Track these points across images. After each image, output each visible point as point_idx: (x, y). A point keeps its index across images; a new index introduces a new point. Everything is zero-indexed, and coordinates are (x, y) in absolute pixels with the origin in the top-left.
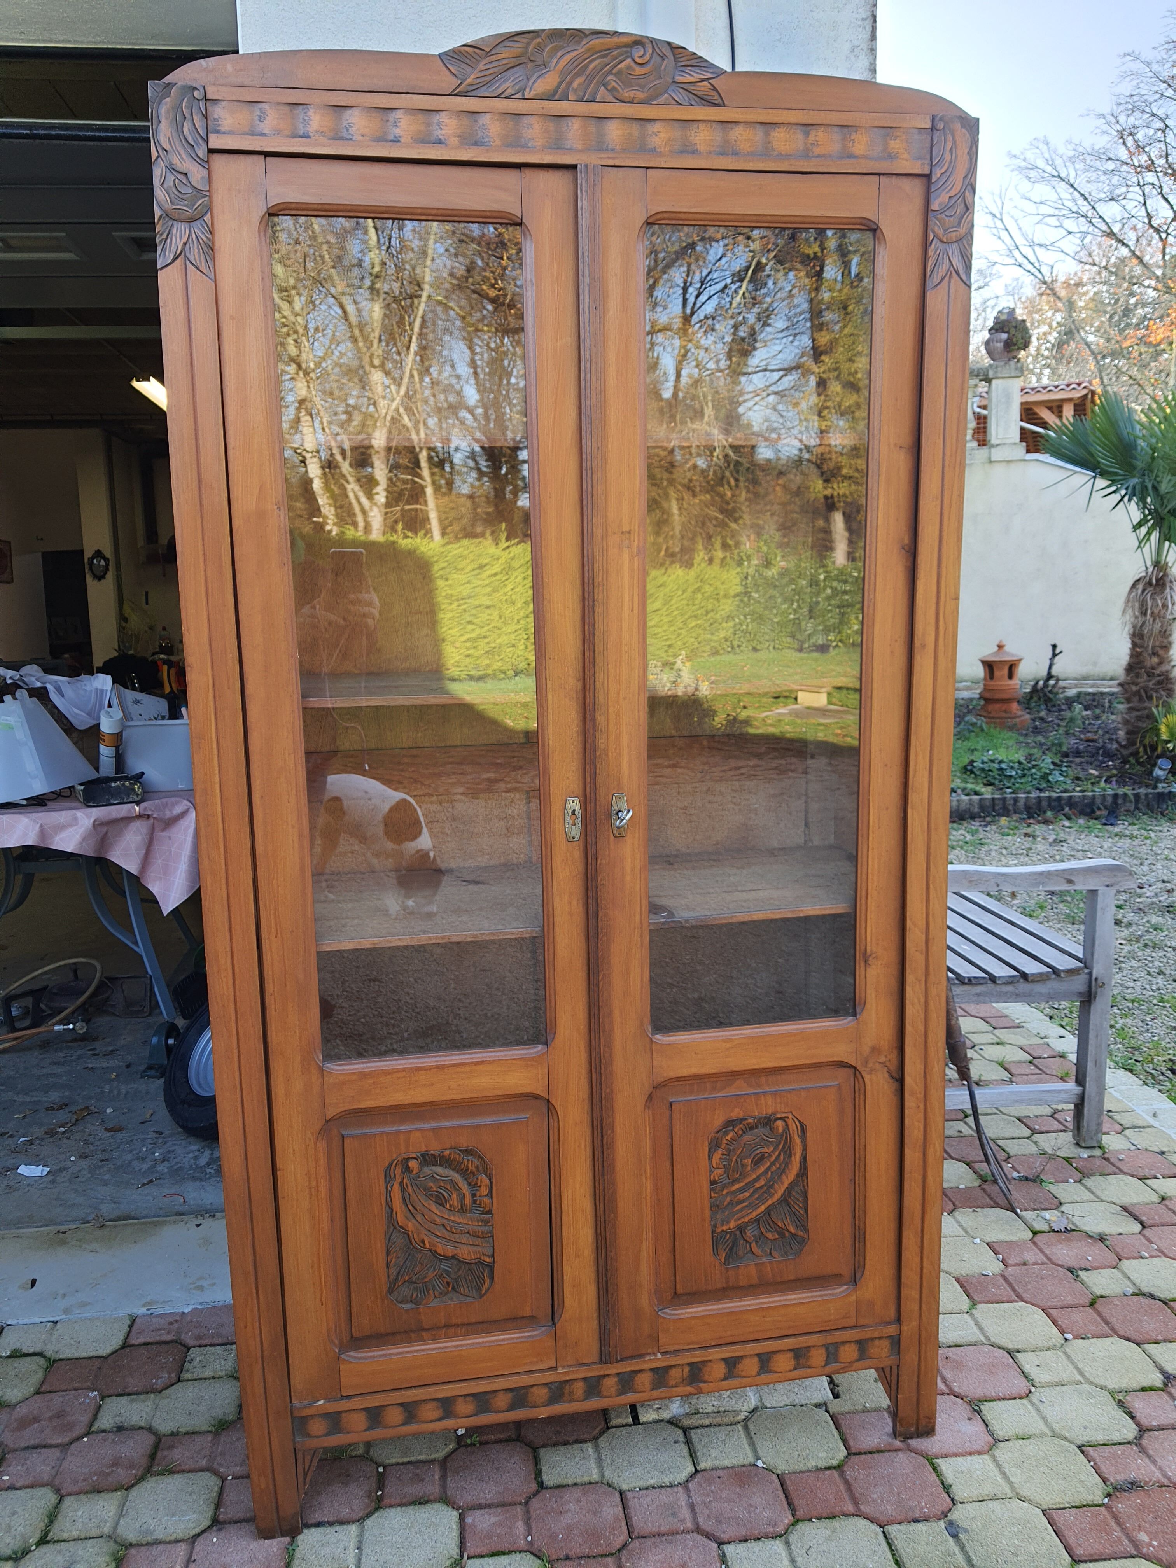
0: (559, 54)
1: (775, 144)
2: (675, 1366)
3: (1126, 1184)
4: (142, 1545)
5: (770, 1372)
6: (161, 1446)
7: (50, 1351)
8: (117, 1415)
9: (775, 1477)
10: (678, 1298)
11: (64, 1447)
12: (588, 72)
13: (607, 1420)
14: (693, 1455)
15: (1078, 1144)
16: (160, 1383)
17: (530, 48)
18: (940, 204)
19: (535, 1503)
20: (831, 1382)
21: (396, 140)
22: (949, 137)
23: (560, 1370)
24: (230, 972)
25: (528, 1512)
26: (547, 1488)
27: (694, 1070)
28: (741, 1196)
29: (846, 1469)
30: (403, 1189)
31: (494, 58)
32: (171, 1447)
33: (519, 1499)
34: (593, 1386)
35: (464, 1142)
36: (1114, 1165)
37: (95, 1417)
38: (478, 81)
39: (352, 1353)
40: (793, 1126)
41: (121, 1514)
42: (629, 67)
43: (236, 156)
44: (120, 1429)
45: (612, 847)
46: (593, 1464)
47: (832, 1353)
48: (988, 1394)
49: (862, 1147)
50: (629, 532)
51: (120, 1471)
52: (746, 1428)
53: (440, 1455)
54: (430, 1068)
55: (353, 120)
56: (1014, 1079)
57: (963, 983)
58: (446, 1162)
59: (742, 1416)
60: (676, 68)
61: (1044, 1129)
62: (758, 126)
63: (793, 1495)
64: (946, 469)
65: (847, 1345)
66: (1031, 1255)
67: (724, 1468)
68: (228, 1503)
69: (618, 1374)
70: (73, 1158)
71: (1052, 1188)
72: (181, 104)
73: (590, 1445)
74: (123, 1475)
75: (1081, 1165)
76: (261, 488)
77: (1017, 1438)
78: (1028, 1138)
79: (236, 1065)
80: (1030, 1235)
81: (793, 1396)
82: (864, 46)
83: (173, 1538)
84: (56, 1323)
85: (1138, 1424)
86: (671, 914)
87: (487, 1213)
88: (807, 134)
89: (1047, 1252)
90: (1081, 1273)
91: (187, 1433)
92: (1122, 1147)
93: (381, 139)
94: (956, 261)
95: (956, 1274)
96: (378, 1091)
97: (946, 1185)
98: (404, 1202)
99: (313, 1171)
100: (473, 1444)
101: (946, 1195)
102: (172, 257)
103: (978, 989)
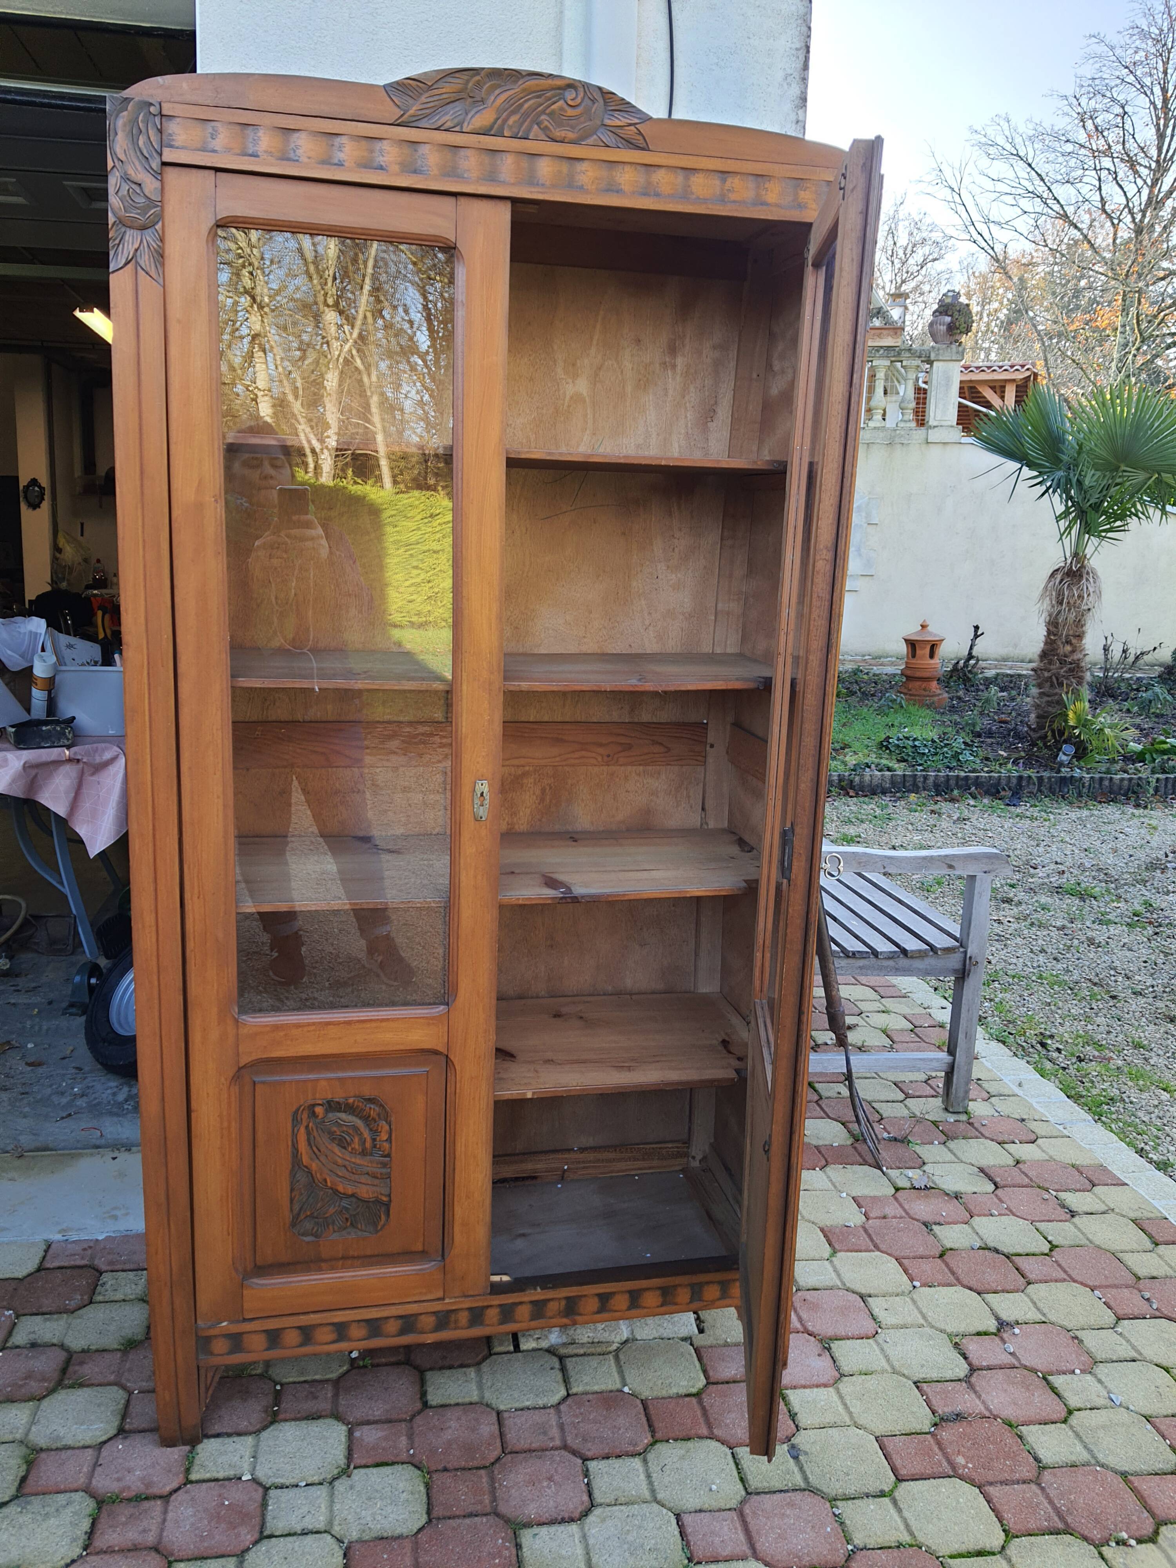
0: (497, 92)
2: (552, 1299)
3: (985, 1148)
4: (52, 1450)
5: (639, 1307)
6: (73, 1361)
8: (30, 1333)
9: (639, 1402)
12: (522, 111)
13: (490, 1348)
14: (566, 1381)
15: (946, 1109)
16: (73, 1304)
17: (470, 85)
19: (418, 1420)
20: (698, 1319)
21: (340, 164)
23: (447, 1301)
24: (154, 929)
25: (412, 1428)
26: (431, 1407)
29: (704, 1396)
30: (308, 1133)
31: (436, 92)
32: (81, 1363)
33: (404, 1416)
34: (477, 1316)
35: (367, 1092)
36: (977, 1130)
37: (10, 1334)
39: (255, 1280)
41: (32, 1423)
42: (561, 109)
43: (187, 169)
44: (34, 1345)
46: (473, 1386)
47: (696, 1292)
48: (838, 1333)
51: (33, 1383)
52: (617, 1358)
53: (333, 1376)
54: (338, 1023)
55: (300, 142)
56: (895, 1046)
57: (848, 957)
58: (349, 1109)
59: (614, 1347)
60: (606, 111)
61: (917, 1094)
63: (654, 1418)
65: (711, 1286)
66: (892, 1209)
67: (593, 1393)
68: (134, 1414)
69: (500, 1306)
71: (918, 1149)
72: (137, 118)
73: (473, 1369)
74: (34, 1387)
75: (947, 1128)
76: (200, 481)
77: (861, 1374)
78: (901, 1102)
79: (157, 1014)
80: (893, 1191)
81: (661, 1330)
82: (796, 75)
83: (81, 1444)
85: (970, 1364)
86: (569, 889)
87: (385, 1156)
88: (724, 181)
89: (907, 1207)
90: (934, 1227)
91: (97, 1351)
92: (986, 1113)
93: (326, 162)
95: (821, 1225)
96: (289, 1042)
97: (821, 1143)
98: (310, 1144)
99: (225, 1113)
100: (365, 1367)
101: (820, 1152)
102: (124, 261)
103: (861, 963)
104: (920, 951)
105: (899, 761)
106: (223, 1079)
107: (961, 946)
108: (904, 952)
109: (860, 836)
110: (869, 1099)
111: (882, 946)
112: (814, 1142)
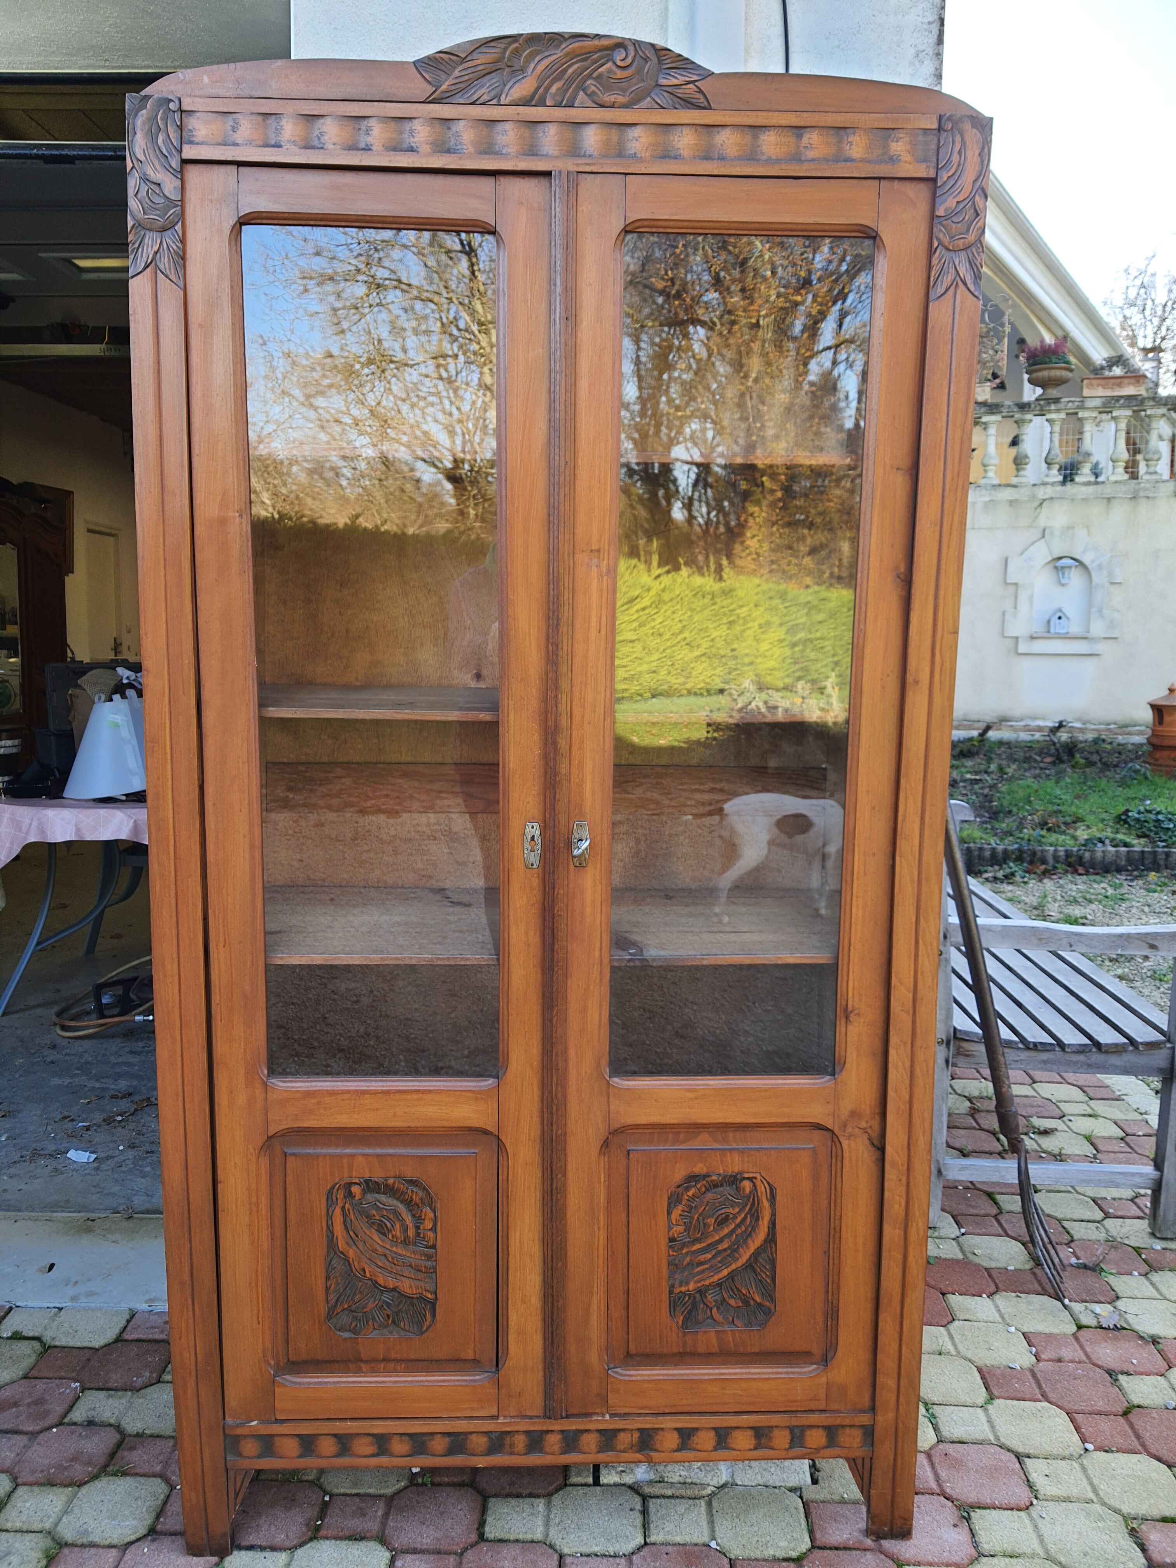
0: (537, 59)
1: (764, 148)
2: (623, 1430)
4: (76, 1546)
5: (728, 1448)
6: (123, 1446)
7: (47, 1339)
8: (90, 1409)
9: (726, 1561)
10: (631, 1358)
11: (33, 1435)
12: (566, 77)
13: (566, 1477)
14: (645, 1526)
15: (1153, 1234)
16: (140, 1382)
18: (947, 210)
19: (470, 1555)
20: (814, 1468)
22: (958, 139)
23: (502, 1420)
25: (461, 1563)
26: (487, 1540)
27: (655, 1119)
28: (702, 1258)
29: (805, 1563)
30: (345, 1215)
31: (470, 64)
32: (132, 1448)
33: (455, 1548)
34: (535, 1441)
35: (409, 1172)
37: (71, 1408)
38: (453, 88)
39: (287, 1377)
40: (761, 1188)
41: (65, 1512)
42: (610, 71)
43: (209, 166)
44: (91, 1423)
45: (571, 877)
46: (540, 1521)
47: (797, 1437)
48: (983, 1500)
49: (837, 1217)
50: (599, 551)
51: (77, 1467)
52: (709, 1504)
53: (389, 1491)
54: (375, 1093)
55: (325, 129)
56: (1099, 1156)
57: (1028, 1048)
58: (390, 1191)
59: (709, 1490)
61: (1120, 1213)
62: (746, 129)
64: (946, 494)
65: (814, 1430)
66: (1070, 1351)
67: (675, 1545)
68: (169, 1514)
69: (562, 1432)
70: (121, 1148)
71: (1112, 1280)
72: (157, 115)
73: (542, 1501)
74: (79, 1471)
75: (1151, 1256)
76: (224, 495)
77: (1004, 1556)
78: (1098, 1222)
79: (179, 1072)
80: (1074, 1328)
81: (767, 1476)
82: (930, 50)
83: (107, 1543)
84: (60, 1309)
85: (1148, 1559)
86: (640, 951)
87: (430, 1247)
88: (800, 137)
89: (1088, 1350)
90: (1120, 1377)
91: (151, 1436)
93: (352, 147)
94: (964, 270)
95: (980, 1363)
96: (322, 1111)
97: (993, 1265)
98: (346, 1228)
99: (254, 1187)
100: (424, 1484)
101: (990, 1276)
102: (143, 265)
103: (1045, 1056)
104: (1116, 1045)
105: (1139, 837)
106: (251, 1150)
107: (1169, 1041)
108: (1097, 1044)
109: (1086, 918)
110: (1059, 1216)
111: (1072, 1037)
112: (986, 1264)
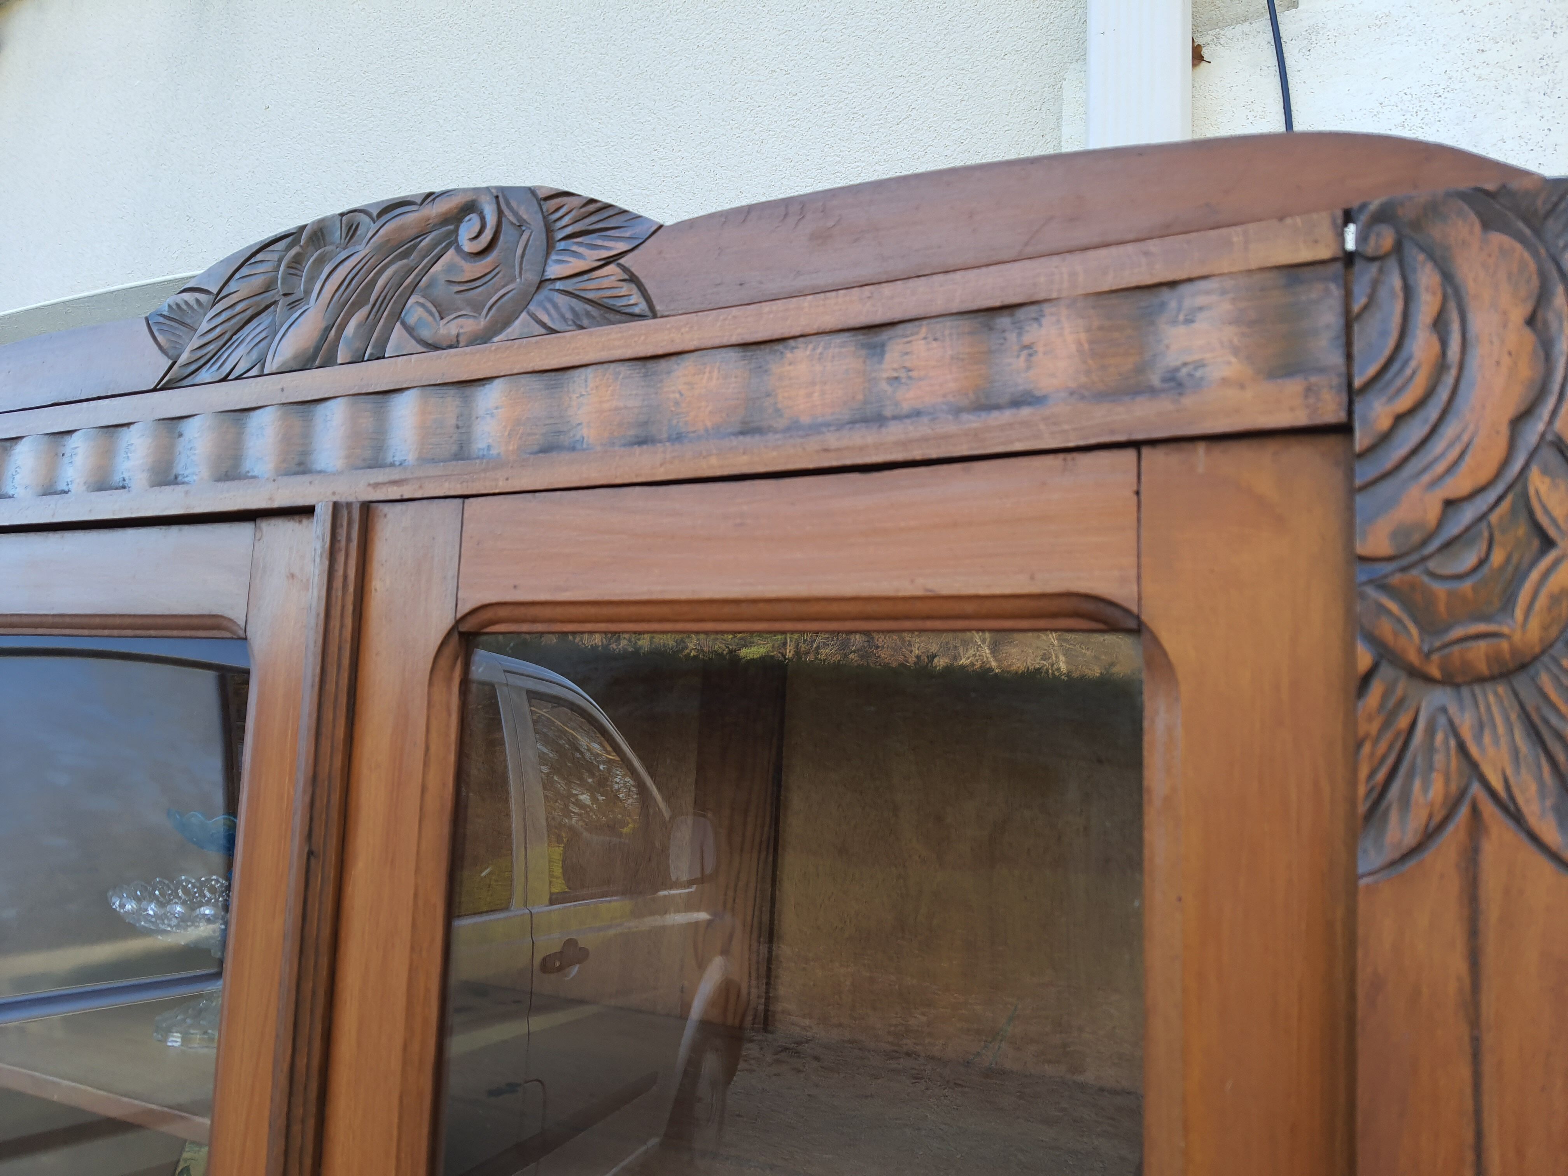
0: (328, 269)
1: (782, 396)
12: (373, 297)
17: (284, 268)
18: (1396, 534)
21: (66, 491)
31: (224, 304)
38: (198, 354)
55: (20, 461)
60: (549, 246)
62: (734, 354)
94: (1502, 757)
